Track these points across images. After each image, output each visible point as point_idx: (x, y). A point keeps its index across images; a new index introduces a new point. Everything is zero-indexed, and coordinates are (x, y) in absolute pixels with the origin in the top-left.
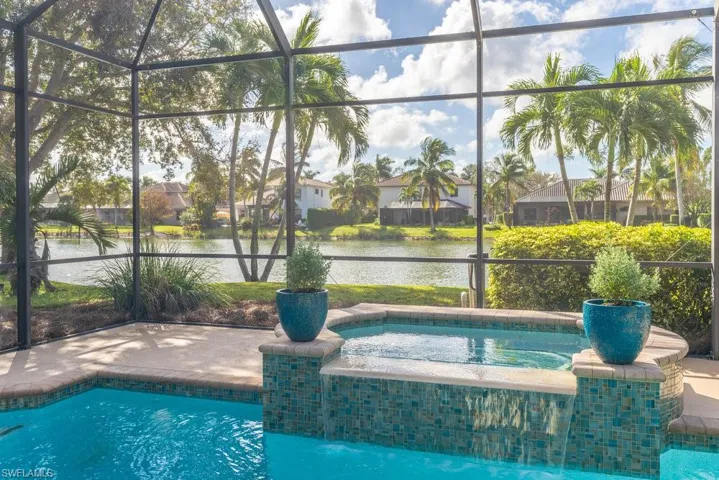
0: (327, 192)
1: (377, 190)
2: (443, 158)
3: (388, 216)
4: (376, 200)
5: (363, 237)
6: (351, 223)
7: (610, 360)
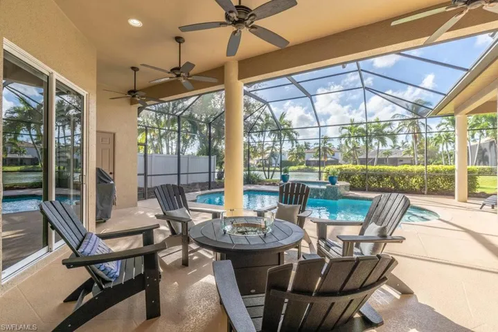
0: (287, 155)
1: (304, 153)
2: (329, 142)
3: (308, 163)
4: (304, 157)
5: (299, 170)
6: (295, 165)
7: (332, 184)
